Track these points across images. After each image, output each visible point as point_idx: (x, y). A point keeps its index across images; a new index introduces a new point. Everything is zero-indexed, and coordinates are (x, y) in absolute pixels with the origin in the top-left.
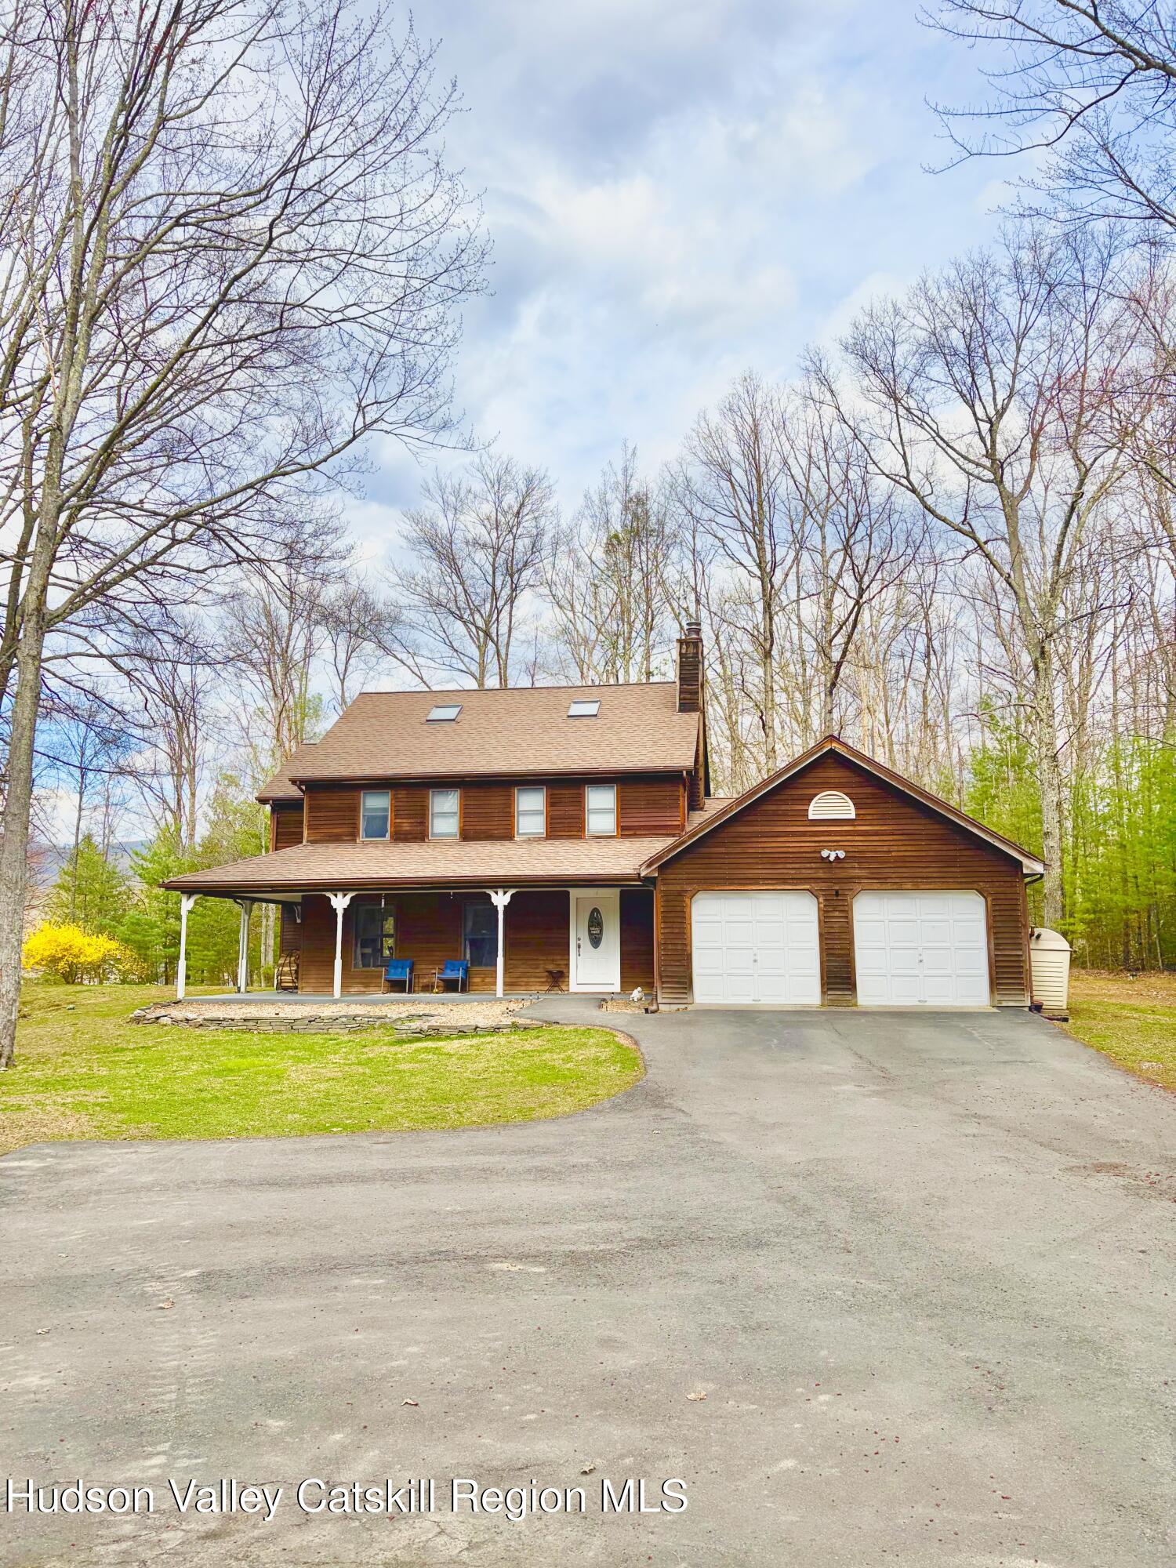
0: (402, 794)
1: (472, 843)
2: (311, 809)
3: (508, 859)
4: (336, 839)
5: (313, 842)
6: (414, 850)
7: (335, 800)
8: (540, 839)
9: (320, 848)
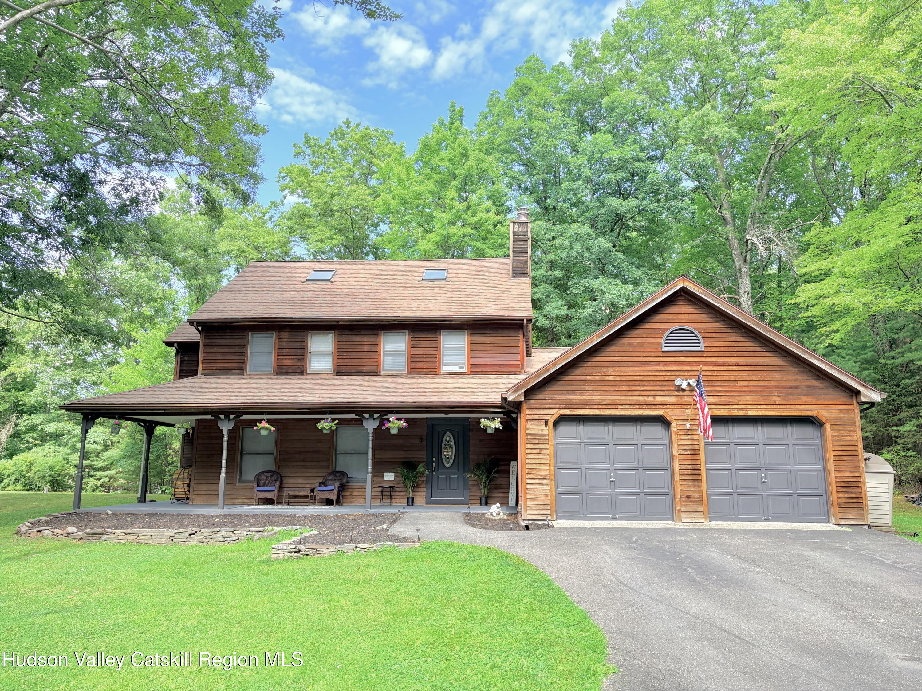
0: (285, 335)
1: (345, 378)
2: (206, 346)
3: (376, 389)
4: (226, 372)
5: (205, 374)
6: (294, 381)
7: (227, 340)
8: (402, 375)
9: (213, 380)
